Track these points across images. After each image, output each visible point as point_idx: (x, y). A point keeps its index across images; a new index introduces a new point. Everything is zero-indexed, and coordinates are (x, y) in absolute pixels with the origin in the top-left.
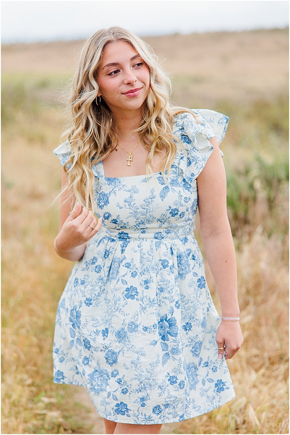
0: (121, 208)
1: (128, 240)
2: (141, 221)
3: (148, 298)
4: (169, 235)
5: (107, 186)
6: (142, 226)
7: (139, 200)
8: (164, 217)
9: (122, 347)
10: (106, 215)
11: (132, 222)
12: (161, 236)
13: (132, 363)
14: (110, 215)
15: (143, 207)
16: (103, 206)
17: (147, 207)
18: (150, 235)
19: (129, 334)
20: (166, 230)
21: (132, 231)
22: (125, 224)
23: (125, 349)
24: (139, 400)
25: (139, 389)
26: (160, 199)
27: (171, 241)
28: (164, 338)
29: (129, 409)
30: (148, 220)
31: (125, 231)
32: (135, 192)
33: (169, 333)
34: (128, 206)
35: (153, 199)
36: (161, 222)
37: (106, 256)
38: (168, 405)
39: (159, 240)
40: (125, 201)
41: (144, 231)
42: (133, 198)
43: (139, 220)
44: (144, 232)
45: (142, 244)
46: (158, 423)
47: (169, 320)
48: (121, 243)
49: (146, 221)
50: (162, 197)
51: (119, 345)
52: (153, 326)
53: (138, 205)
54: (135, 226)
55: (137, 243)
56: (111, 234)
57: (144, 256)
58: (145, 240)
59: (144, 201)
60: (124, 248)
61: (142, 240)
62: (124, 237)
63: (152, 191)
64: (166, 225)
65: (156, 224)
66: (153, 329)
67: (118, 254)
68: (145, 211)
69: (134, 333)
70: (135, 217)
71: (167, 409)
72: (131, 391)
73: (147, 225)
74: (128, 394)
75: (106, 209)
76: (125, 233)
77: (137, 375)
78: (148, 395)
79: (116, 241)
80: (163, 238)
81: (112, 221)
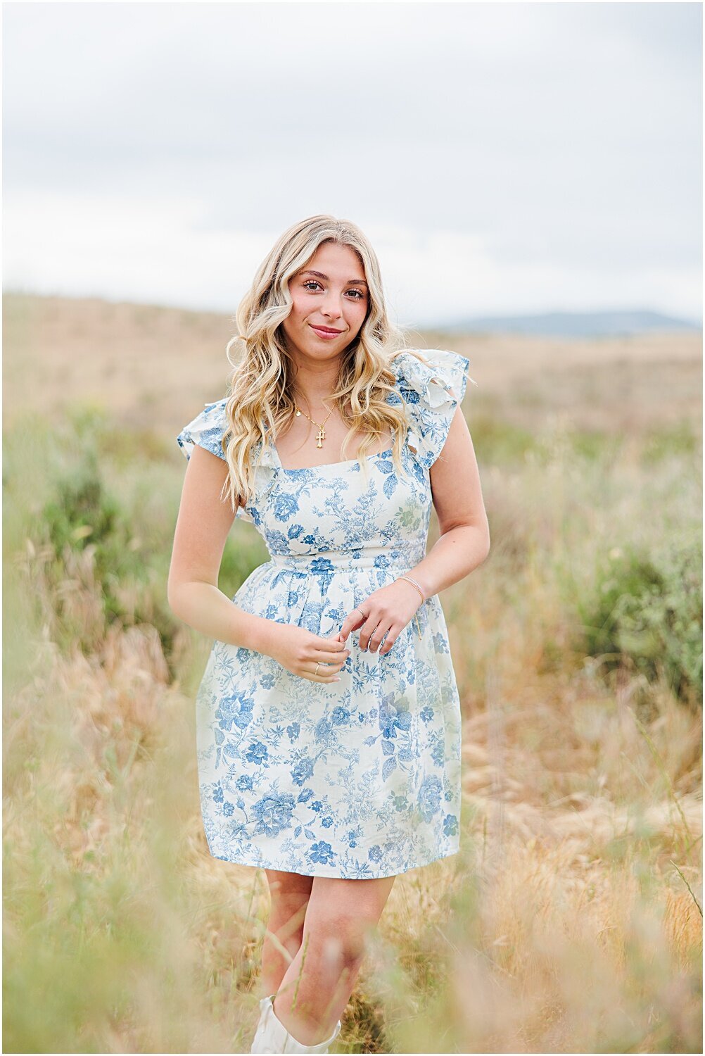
0: (320, 515)
1: (330, 572)
2: (355, 535)
3: (365, 666)
4: (397, 560)
5: (290, 482)
6: (355, 545)
7: (349, 499)
8: (392, 527)
9: (321, 749)
10: (294, 531)
11: (340, 538)
12: (384, 561)
13: (341, 774)
14: (301, 529)
15: (358, 510)
16: (288, 515)
17: (365, 511)
18: (367, 560)
19: (335, 727)
20: (392, 551)
21: (338, 555)
22: (327, 543)
23: (328, 751)
24: (347, 836)
25: (348, 818)
26: (385, 496)
27: (400, 571)
28: (388, 733)
29: (334, 852)
30: (366, 533)
31: (325, 556)
32: (342, 488)
33: (397, 725)
34: (332, 512)
35: (373, 498)
36: (386, 535)
37: (292, 603)
38: (391, 844)
39: (382, 570)
40: (327, 504)
41: (358, 555)
42: (340, 498)
43: (352, 535)
44: (356, 557)
45: (355, 577)
46: (379, 877)
47: (397, 702)
48: (318, 578)
49: (362, 535)
50: (388, 492)
51: (317, 747)
52: (371, 713)
53: (348, 508)
54: (345, 546)
55: (347, 576)
56: (297, 565)
57: (361, 597)
58: (359, 570)
59: (359, 500)
60: (325, 586)
61: (354, 570)
62: (322, 568)
63: (372, 484)
64: (392, 542)
65: (377, 541)
66: (369, 718)
67: (315, 597)
68: (361, 517)
69: (342, 726)
70: (345, 528)
71: (390, 852)
72: (338, 822)
73: (364, 543)
74: (332, 827)
75: (294, 520)
76: (325, 561)
77: (346, 795)
78: (359, 828)
79: (308, 575)
80: (388, 565)
81: (305, 539)
